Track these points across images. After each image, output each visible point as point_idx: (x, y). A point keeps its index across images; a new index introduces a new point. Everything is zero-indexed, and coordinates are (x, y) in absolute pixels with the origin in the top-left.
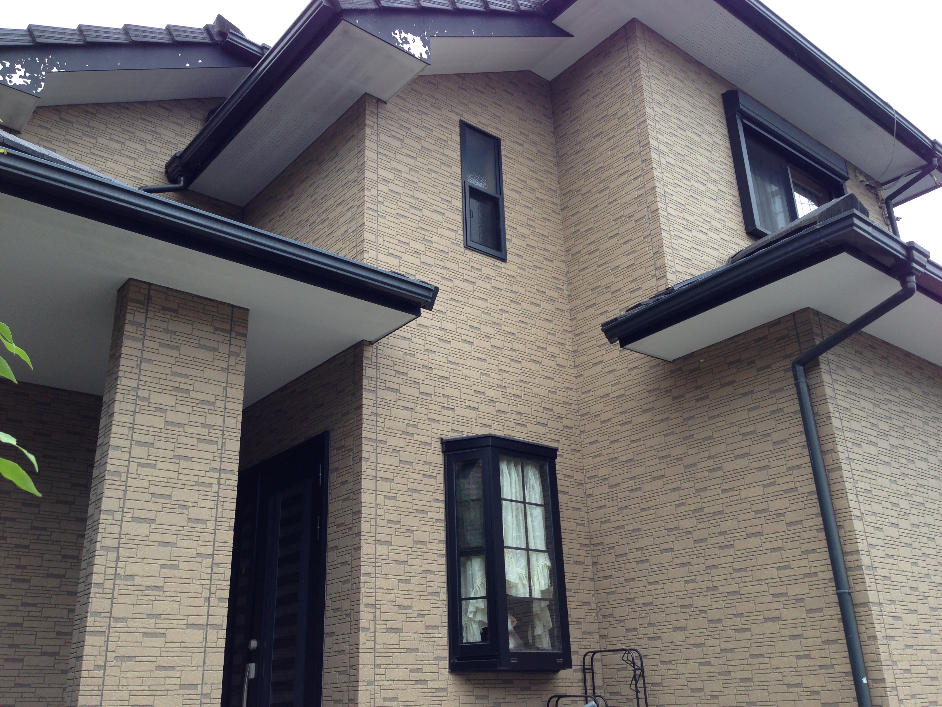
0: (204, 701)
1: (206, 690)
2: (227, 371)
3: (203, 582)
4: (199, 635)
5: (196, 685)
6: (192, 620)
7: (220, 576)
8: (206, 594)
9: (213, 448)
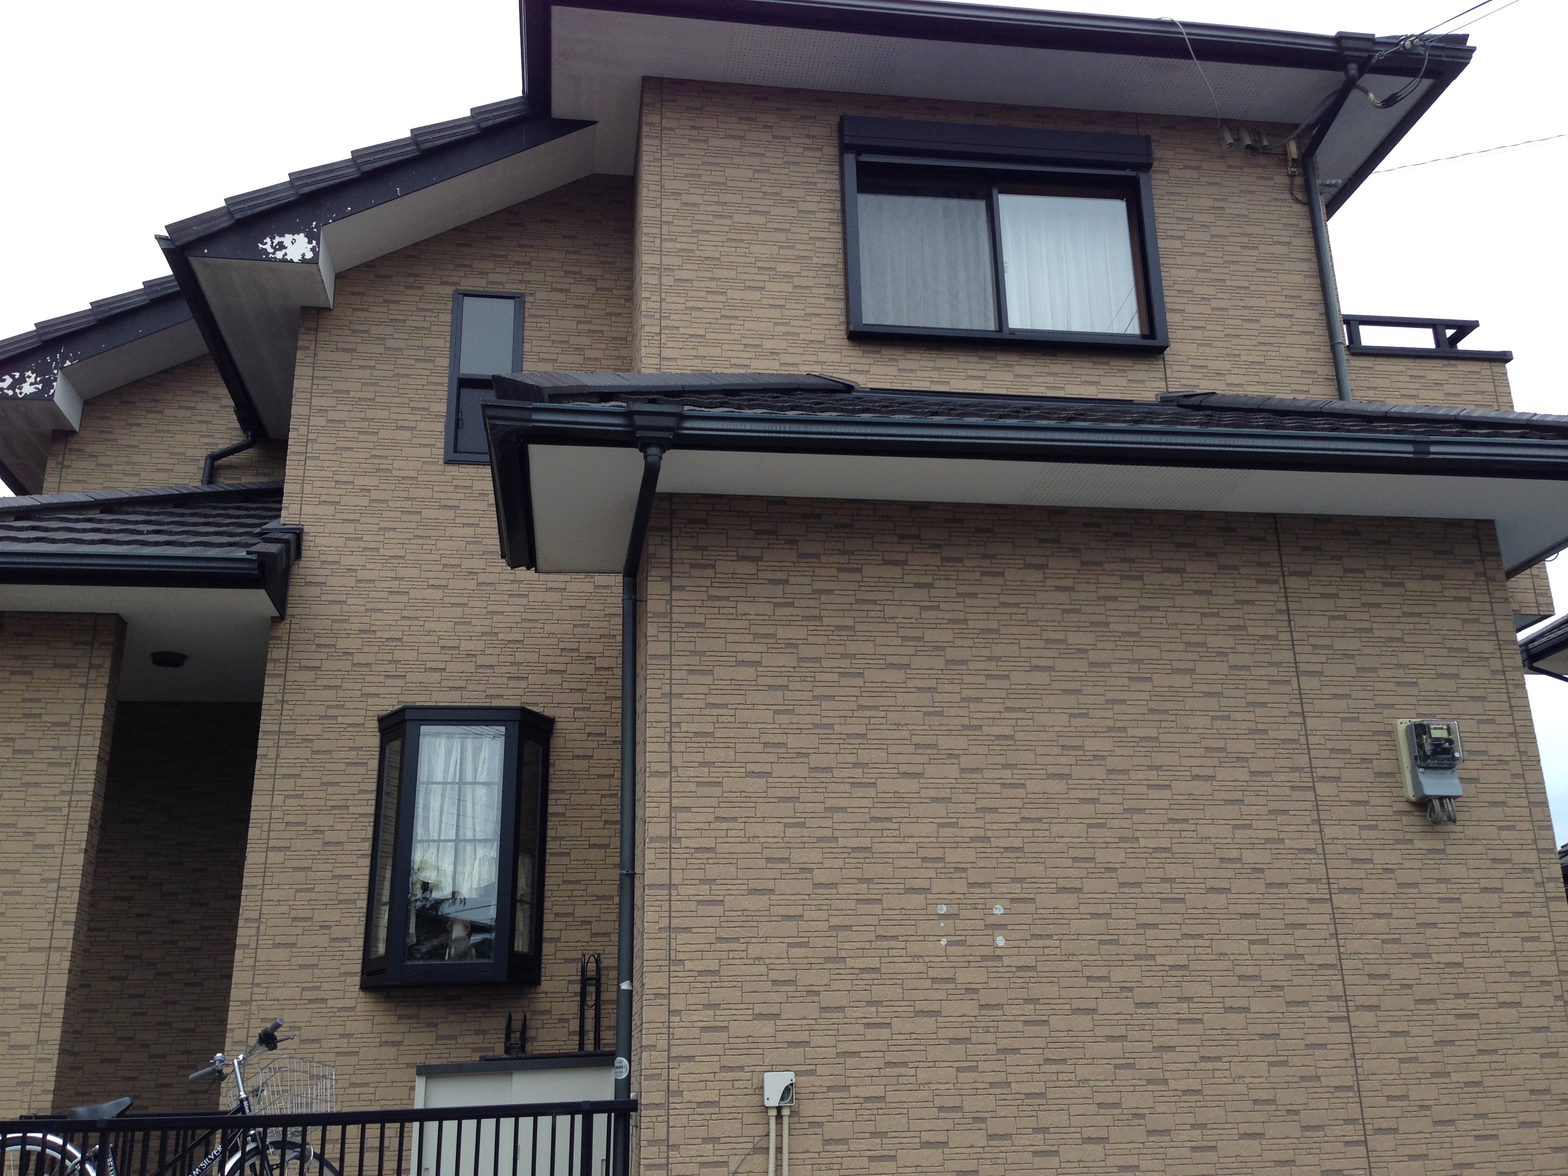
0: (43, 1020)
1: (47, 1009)
2: (85, 686)
3: (48, 906)
4: (41, 957)
5: (36, 1006)
6: (34, 944)
7: (66, 900)
8: (50, 917)
9: (66, 770)
